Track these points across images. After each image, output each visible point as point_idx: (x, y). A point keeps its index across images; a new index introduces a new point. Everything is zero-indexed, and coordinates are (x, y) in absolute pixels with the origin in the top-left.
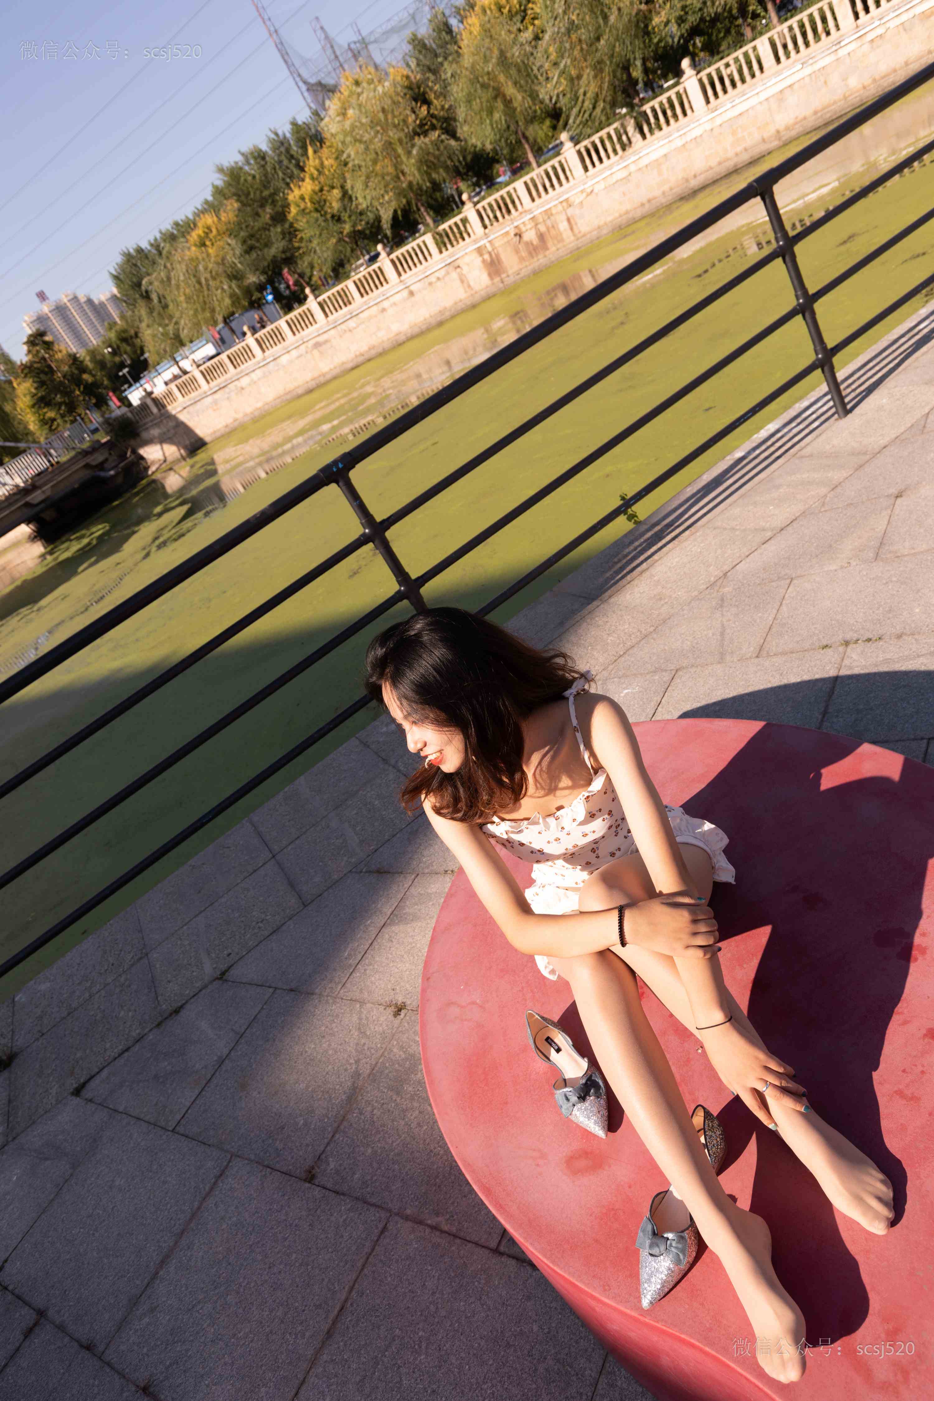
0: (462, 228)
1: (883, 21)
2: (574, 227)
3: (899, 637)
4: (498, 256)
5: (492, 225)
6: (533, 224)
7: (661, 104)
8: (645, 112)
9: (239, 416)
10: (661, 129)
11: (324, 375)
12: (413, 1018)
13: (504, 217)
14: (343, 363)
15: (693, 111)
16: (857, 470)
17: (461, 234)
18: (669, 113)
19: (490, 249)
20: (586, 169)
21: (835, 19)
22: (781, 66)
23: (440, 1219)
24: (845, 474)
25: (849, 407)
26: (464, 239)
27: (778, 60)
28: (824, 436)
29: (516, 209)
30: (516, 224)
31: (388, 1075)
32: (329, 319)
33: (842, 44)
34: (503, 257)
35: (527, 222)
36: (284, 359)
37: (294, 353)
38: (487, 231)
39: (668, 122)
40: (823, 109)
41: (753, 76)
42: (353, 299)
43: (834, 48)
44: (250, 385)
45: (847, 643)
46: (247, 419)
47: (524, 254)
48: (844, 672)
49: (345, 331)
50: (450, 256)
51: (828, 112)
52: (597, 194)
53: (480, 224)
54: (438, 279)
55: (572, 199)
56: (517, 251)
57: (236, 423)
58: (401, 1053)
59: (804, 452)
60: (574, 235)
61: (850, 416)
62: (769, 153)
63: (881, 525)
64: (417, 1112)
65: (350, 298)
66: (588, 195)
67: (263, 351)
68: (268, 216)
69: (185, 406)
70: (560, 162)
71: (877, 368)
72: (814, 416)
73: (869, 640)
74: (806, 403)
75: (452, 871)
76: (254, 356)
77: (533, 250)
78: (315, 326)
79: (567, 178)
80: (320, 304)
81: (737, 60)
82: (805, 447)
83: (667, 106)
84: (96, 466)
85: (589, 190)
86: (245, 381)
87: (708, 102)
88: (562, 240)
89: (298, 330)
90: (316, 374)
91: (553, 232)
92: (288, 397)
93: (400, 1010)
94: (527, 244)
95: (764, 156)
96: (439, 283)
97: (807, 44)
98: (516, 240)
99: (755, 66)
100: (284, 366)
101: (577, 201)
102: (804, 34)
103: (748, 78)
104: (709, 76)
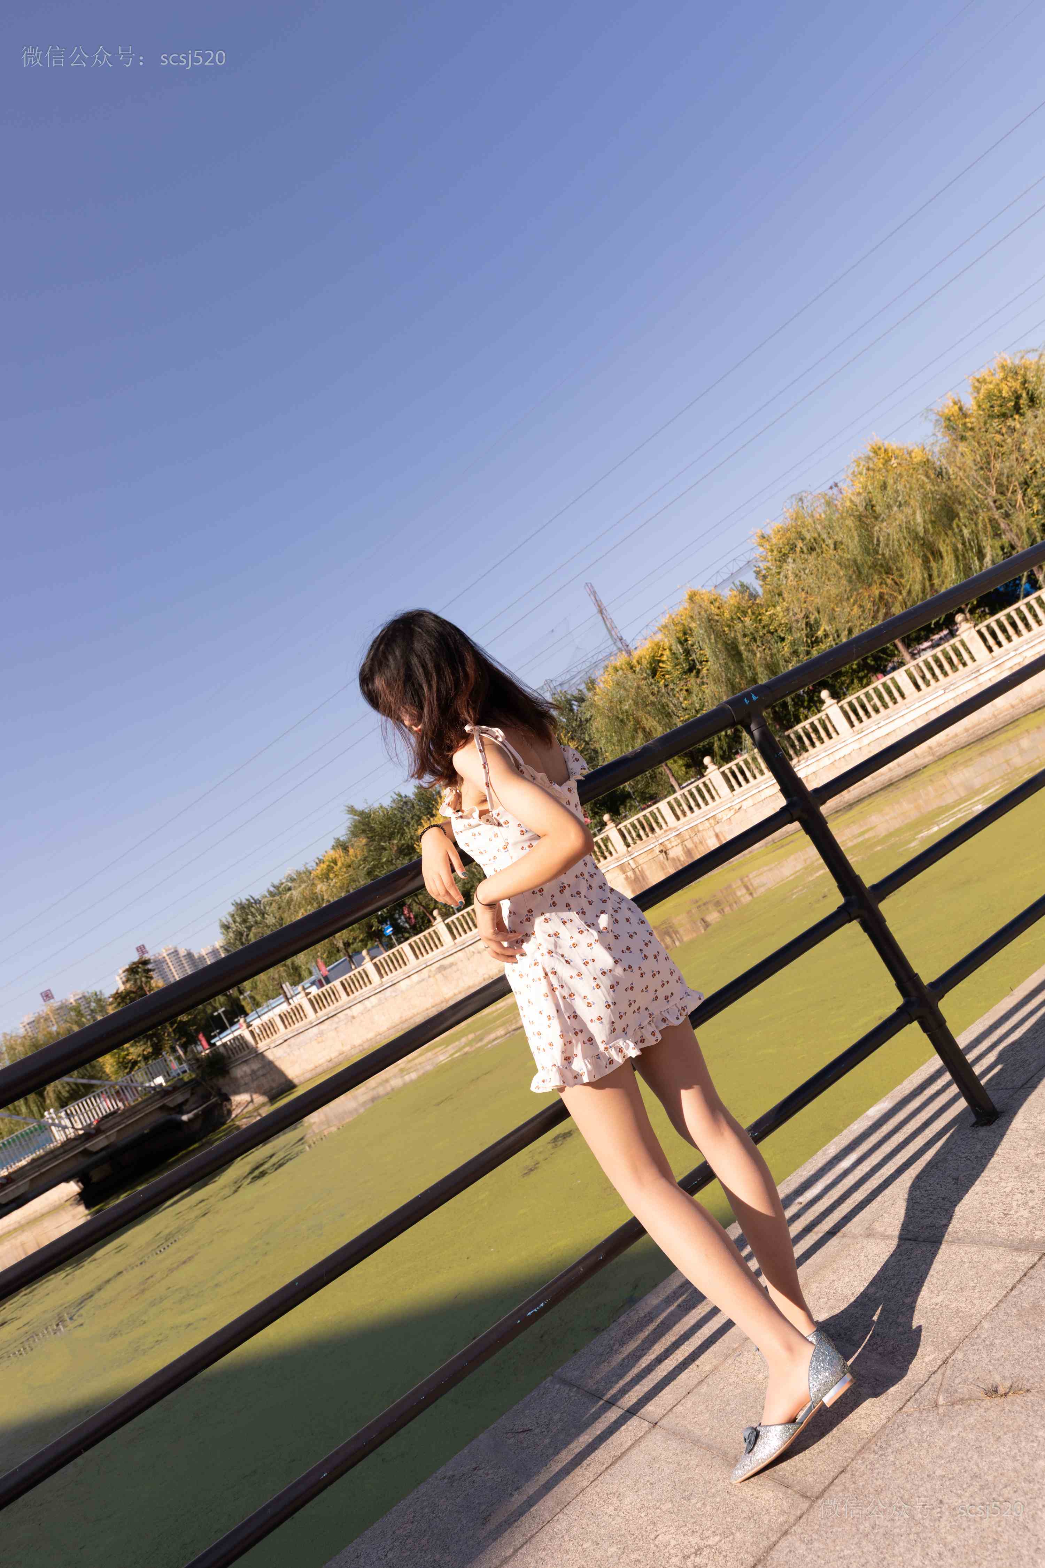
0: (603, 847)
1: (1018, 652)
4: (642, 872)
5: (635, 843)
6: (679, 841)
7: (804, 728)
8: (789, 736)
9: (346, 1048)
10: (807, 751)
11: (447, 1001)
13: (647, 836)
14: (470, 987)
15: (838, 734)
17: (602, 853)
18: (813, 735)
19: (634, 866)
20: (732, 789)
21: (970, 653)
22: (922, 693)
26: (605, 858)
27: (918, 688)
29: (661, 827)
30: (660, 841)
32: (456, 941)
33: (981, 672)
34: (648, 873)
35: (673, 839)
36: (403, 985)
37: (415, 978)
38: (630, 849)
39: (813, 744)
40: (974, 727)
41: (895, 703)
43: (974, 675)
44: (362, 1014)
47: (670, 869)
49: (473, 953)
51: (980, 729)
53: (622, 842)
55: (719, 816)
56: (663, 868)
57: (341, 1058)
62: (925, 767)
66: (736, 812)
67: (381, 976)
68: (396, 848)
69: (286, 1038)
70: (705, 784)
76: (370, 982)
77: (679, 865)
78: (441, 949)
79: (713, 798)
80: (448, 926)
81: (876, 690)
83: (810, 730)
84: (173, 1109)
85: (737, 807)
86: (357, 1010)
87: (852, 725)
89: (422, 953)
90: (438, 1000)
94: (673, 859)
97: (946, 674)
98: (662, 856)
99: (896, 694)
100: (402, 992)
101: (725, 816)
102: (941, 667)
103: (890, 704)
104: (851, 704)
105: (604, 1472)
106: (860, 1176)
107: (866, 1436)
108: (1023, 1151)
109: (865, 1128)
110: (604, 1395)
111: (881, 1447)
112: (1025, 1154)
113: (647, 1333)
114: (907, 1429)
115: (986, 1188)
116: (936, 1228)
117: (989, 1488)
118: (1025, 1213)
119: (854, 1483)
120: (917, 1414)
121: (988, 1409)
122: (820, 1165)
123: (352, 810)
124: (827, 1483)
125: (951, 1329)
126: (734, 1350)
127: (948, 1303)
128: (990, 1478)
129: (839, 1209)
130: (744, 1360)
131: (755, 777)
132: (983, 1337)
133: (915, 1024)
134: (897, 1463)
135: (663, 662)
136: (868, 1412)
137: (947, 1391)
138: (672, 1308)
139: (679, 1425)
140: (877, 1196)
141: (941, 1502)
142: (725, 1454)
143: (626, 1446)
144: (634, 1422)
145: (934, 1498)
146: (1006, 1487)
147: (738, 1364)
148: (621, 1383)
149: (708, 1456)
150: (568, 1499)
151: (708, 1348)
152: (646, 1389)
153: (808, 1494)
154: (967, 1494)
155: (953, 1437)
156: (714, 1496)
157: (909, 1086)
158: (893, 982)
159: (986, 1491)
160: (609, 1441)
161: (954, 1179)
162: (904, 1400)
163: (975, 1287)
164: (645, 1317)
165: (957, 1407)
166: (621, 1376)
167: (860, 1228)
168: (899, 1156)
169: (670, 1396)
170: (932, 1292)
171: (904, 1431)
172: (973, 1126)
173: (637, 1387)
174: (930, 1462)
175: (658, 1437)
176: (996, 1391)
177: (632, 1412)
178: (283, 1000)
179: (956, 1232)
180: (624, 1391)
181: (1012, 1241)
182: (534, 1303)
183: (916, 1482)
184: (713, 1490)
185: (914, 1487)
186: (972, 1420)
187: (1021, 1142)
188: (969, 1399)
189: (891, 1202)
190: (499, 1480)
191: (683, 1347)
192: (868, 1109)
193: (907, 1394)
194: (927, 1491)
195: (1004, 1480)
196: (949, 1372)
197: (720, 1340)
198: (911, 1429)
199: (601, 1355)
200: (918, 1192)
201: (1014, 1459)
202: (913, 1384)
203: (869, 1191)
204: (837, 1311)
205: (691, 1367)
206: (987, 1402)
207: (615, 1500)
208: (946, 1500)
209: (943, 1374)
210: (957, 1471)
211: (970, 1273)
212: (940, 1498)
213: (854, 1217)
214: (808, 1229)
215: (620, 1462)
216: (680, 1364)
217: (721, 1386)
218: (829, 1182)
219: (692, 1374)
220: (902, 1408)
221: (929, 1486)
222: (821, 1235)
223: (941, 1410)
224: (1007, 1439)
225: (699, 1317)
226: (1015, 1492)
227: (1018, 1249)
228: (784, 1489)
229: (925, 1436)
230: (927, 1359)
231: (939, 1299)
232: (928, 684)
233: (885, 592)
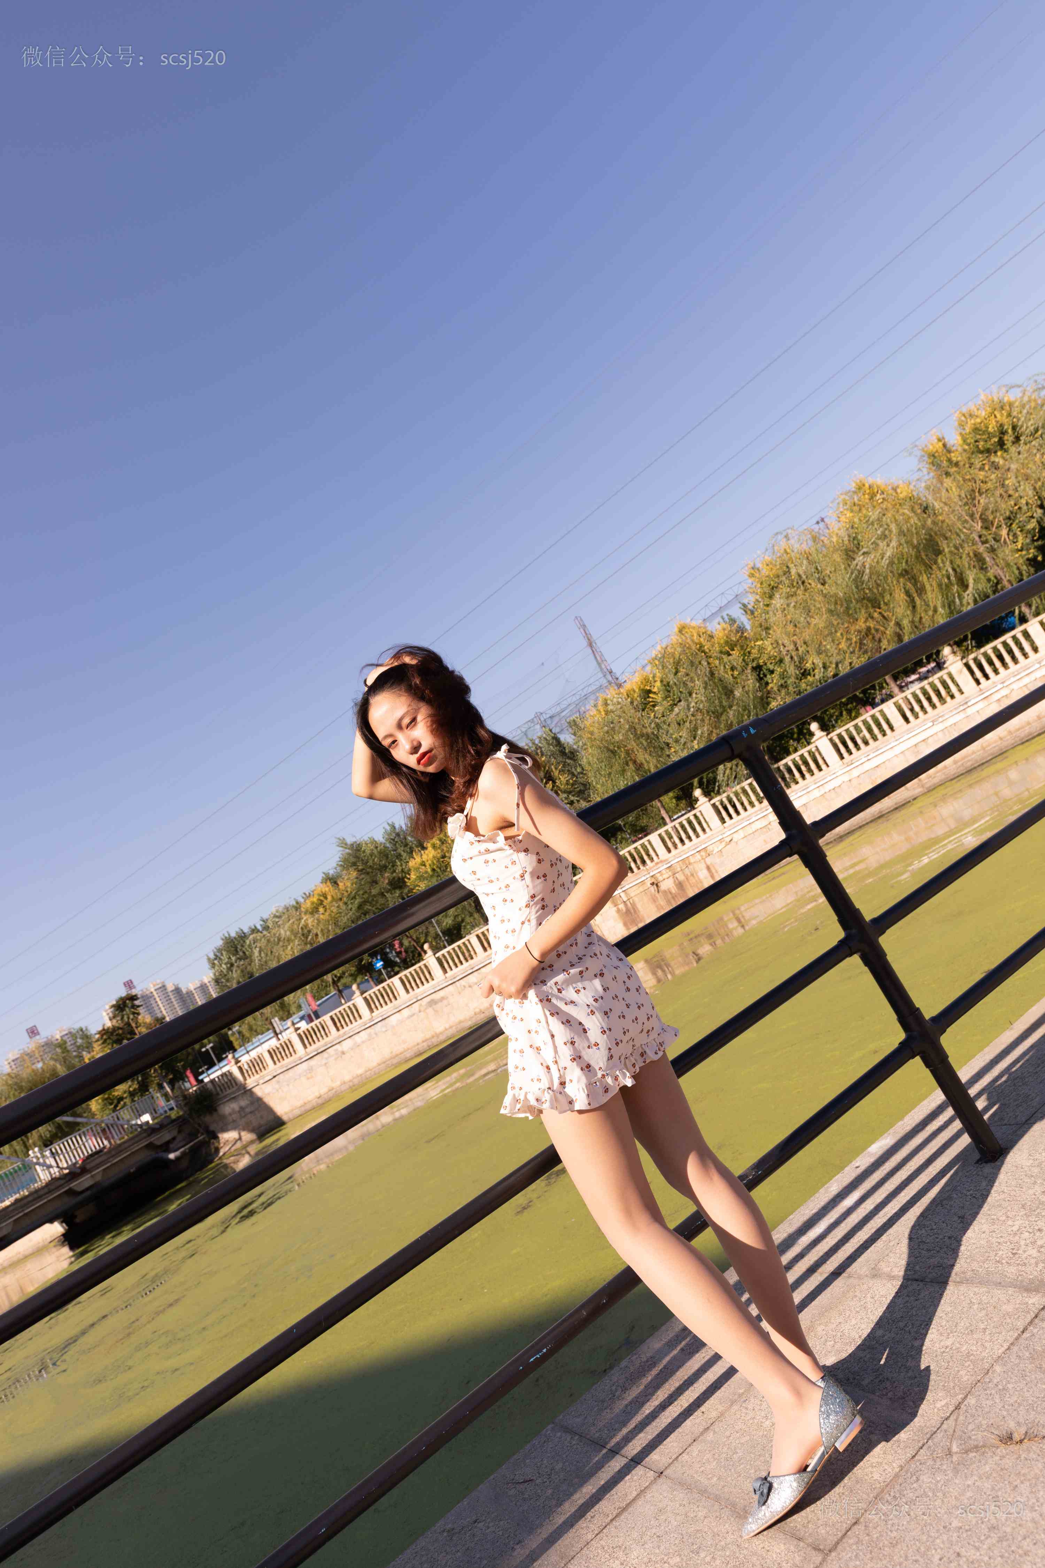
1: (1005, 684)
2: (715, 874)
4: (634, 905)
6: (670, 873)
7: (794, 761)
8: (779, 768)
9: (336, 1084)
10: (797, 783)
11: (437, 1035)
13: (639, 868)
14: (460, 1022)
15: (828, 766)
18: (803, 768)
19: (625, 899)
20: (723, 821)
21: (957, 685)
22: (910, 725)
29: (652, 860)
30: (652, 874)
32: (447, 975)
33: (969, 704)
34: (639, 906)
35: (664, 872)
36: (394, 1020)
37: (406, 1013)
39: (803, 776)
41: (884, 735)
42: (476, 953)
43: (962, 708)
44: (352, 1049)
46: (344, 1088)
47: (660, 898)
49: (465, 987)
51: (969, 761)
55: (710, 849)
56: (654, 900)
57: (331, 1094)
62: (915, 799)
65: (472, 953)
67: (371, 1010)
68: (387, 881)
69: (275, 1074)
70: (695, 815)
76: (360, 1017)
77: (671, 899)
78: (431, 983)
79: (704, 830)
80: (438, 959)
81: (865, 722)
83: (800, 762)
84: (161, 1146)
85: (728, 839)
86: (347, 1045)
87: (842, 758)
89: (412, 988)
90: (428, 1035)
91: (692, 880)
92: (395, 1061)
94: (665, 892)
95: (909, 802)
97: (934, 706)
98: (653, 889)
99: (885, 726)
100: (393, 1027)
101: (715, 849)
102: (929, 699)
103: (879, 736)
104: (840, 736)
105: (608, 1524)
106: (864, 1214)
107: (878, 1486)
108: (1029, 1188)
109: (867, 1164)
110: (607, 1443)
111: (894, 1497)
112: (1031, 1192)
113: (650, 1378)
114: (921, 1478)
115: (992, 1227)
116: (944, 1268)
117: (1007, 1540)
118: (1034, 1252)
119: (868, 1535)
120: (930, 1462)
121: (1004, 1457)
122: (822, 1204)
123: (343, 843)
124: (840, 1534)
125: (962, 1373)
126: (740, 1395)
127: (958, 1345)
128: (1008, 1530)
129: (843, 1248)
130: (750, 1407)
131: (746, 810)
132: (995, 1381)
133: (918, 1059)
134: (912, 1513)
135: (654, 693)
136: (880, 1460)
137: (960, 1438)
138: (675, 1352)
139: (686, 1475)
140: (882, 1235)
141: (959, 1555)
142: (734, 1505)
143: (631, 1498)
144: (639, 1471)
145: (951, 1551)
146: (1025, 1538)
147: (744, 1410)
148: (625, 1431)
149: (716, 1507)
150: (572, 1554)
151: (713, 1393)
152: (650, 1437)
153: (821, 1547)
154: (985, 1547)
155: (969, 1486)
156: (723, 1549)
157: (910, 1122)
158: (894, 1016)
159: (1005, 1543)
160: (613, 1492)
161: (959, 1217)
162: (917, 1448)
163: (985, 1329)
164: (647, 1361)
165: (972, 1455)
166: (624, 1424)
167: (865, 1269)
168: (902, 1194)
169: (675, 1444)
170: (941, 1334)
171: (918, 1480)
172: (977, 1162)
173: (642, 1435)
174: (946, 1513)
175: (664, 1487)
176: (1010, 1438)
177: (637, 1460)
178: (272, 1035)
179: (964, 1273)
180: (628, 1439)
181: (1022, 1281)
182: (536, 1348)
183: (933, 1534)
184: (723, 1543)
185: (930, 1539)
186: (987, 1468)
187: (1027, 1180)
188: (984, 1446)
189: (897, 1241)
190: (501, 1533)
191: (687, 1392)
192: (870, 1146)
193: (919, 1441)
194: (943, 1542)
195: (1023, 1531)
196: (961, 1418)
197: (726, 1385)
198: (925, 1478)
199: (603, 1401)
200: (924, 1231)
201: (1032, 1509)
202: (926, 1431)
203: (873, 1231)
204: (844, 1355)
205: (696, 1413)
206: (1002, 1450)
207: (621, 1554)
208: (963, 1552)
209: (956, 1420)
210: (974, 1522)
211: (981, 1315)
212: (958, 1550)
213: (859, 1256)
214: (812, 1270)
215: (625, 1514)
216: (685, 1410)
217: (728, 1433)
218: (832, 1221)
219: (697, 1421)
220: (914, 1457)
221: (945, 1537)
222: (826, 1275)
223: (955, 1458)
224: (1024, 1488)
225: (703, 1362)
226: (1035, 1544)
227: (1028, 1290)
228: (795, 1542)
229: (939, 1485)
230: (939, 1405)
231: (949, 1343)
232: (916, 717)
233: (872, 626)
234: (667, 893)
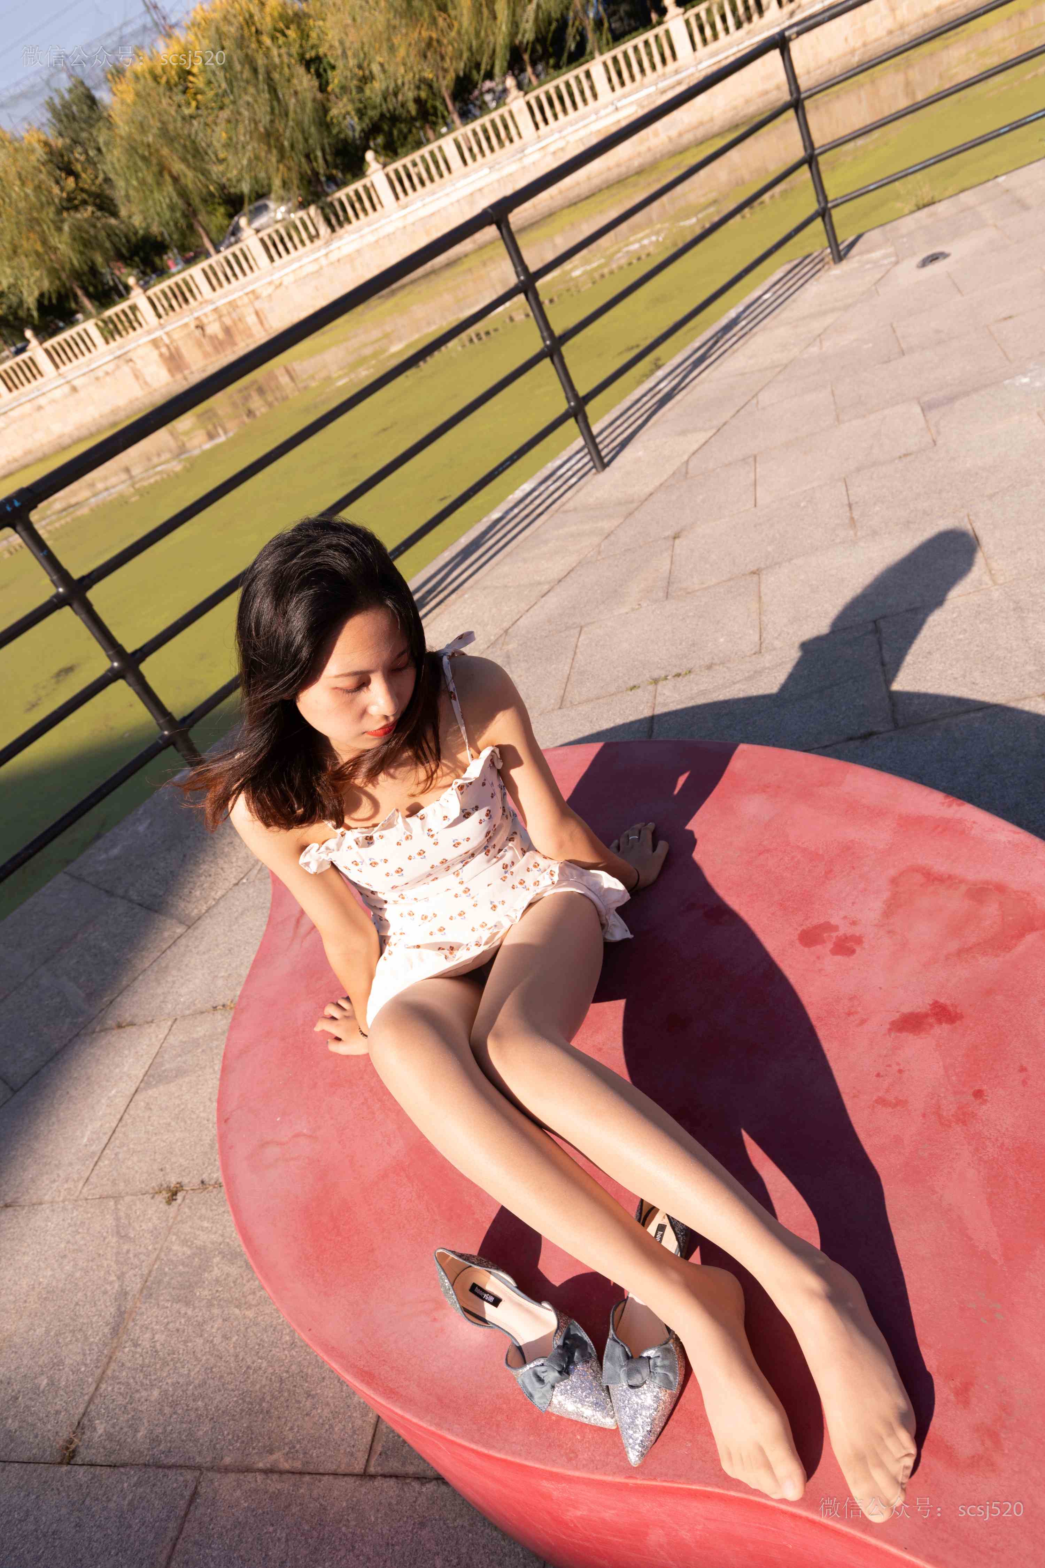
0: (131, 317)
2: (265, 322)
3: (709, 667)
4: (177, 349)
5: (167, 314)
6: (216, 316)
7: (348, 196)
12: (195, 1200)
13: (180, 306)
15: (382, 207)
16: (626, 517)
17: (130, 322)
18: (357, 206)
19: (167, 342)
20: (272, 259)
21: (517, 127)
22: (468, 169)
23: (274, 1457)
24: (615, 522)
25: (606, 460)
26: (134, 329)
27: (465, 162)
28: (584, 491)
29: (194, 297)
30: (196, 315)
31: (169, 1283)
33: (526, 152)
34: (184, 351)
35: (209, 314)
38: (162, 321)
39: (357, 216)
41: (441, 176)
43: (519, 156)
45: (656, 681)
47: (209, 348)
48: (659, 710)
50: (119, 348)
52: (287, 288)
53: (152, 312)
54: (107, 373)
55: (259, 291)
56: (200, 345)
58: (185, 1249)
59: (566, 508)
60: (265, 330)
61: (608, 469)
63: (666, 566)
64: (220, 1321)
66: (276, 288)
70: (242, 250)
71: (626, 425)
72: (570, 473)
73: (678, 675)
74: (558, 462)
75: (224, 1006)
77: (218, 345)
79: (251, 268)
81: (423, 158)
82: (567, 501)
83: (354, 198)
85: (277, 283)
87: (397, 198)
88: (251, 336)
91: (241, 326)
93: (175, 1194)
94: (210, 338)
96: (108, 379)
97: (492, 149)
98: (198, 333)
99: (443, 167)
101: (265, 294)
102: (488, 139)
103: (436, 176)
104: (397, 172)
131: (296, 248)
135: (193, 75)
232: (474, 158)
233: (434, 35)
234: (213, 338)
